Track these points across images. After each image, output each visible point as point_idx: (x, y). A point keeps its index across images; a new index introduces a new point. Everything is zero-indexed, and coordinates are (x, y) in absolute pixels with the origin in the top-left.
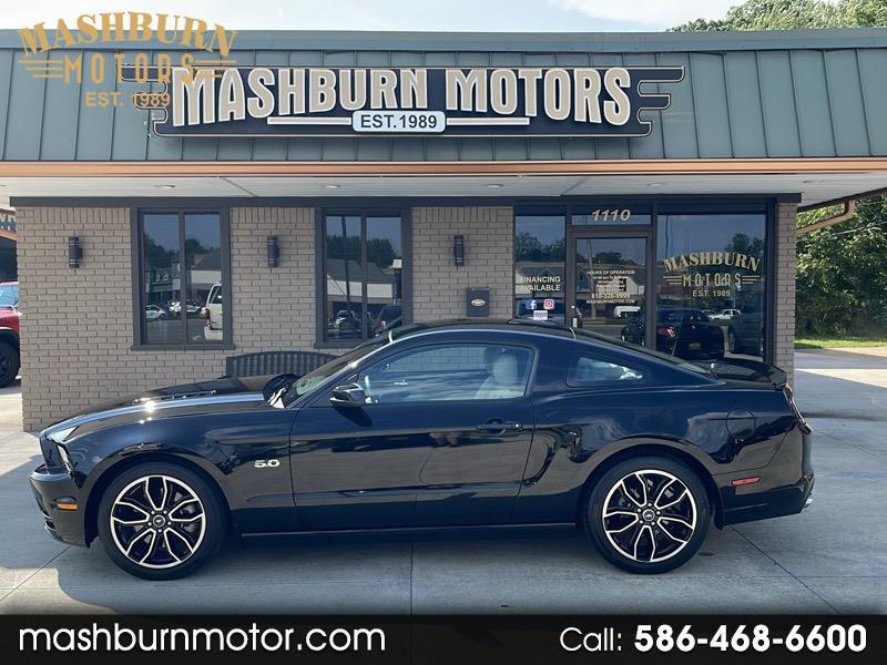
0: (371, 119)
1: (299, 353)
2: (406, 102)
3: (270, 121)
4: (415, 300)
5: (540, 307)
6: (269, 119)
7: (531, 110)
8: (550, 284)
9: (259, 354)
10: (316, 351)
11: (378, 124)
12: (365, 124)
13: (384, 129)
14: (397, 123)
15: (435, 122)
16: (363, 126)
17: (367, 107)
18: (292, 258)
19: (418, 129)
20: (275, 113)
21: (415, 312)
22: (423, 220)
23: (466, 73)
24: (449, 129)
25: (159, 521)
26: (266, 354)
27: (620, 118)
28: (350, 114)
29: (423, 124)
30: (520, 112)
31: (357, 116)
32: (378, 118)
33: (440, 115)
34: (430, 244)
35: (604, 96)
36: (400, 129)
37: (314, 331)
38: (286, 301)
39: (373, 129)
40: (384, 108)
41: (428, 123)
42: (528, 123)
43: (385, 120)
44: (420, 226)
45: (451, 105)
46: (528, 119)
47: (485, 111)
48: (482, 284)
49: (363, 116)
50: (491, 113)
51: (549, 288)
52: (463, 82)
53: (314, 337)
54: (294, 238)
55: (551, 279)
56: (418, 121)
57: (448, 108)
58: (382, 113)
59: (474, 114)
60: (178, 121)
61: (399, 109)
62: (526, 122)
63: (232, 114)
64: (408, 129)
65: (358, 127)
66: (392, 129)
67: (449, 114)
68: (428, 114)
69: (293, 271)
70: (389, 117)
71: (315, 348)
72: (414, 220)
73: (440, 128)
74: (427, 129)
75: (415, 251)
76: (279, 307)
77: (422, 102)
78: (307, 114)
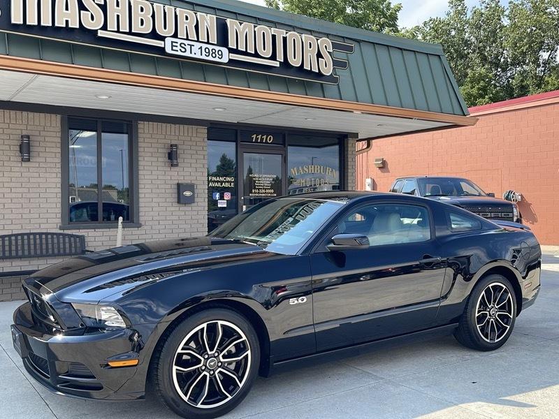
0: (178, 45)
1: (47, 234)
2: (203, 37)
3: (101, 34)
4: (140, 191)
5: (222, 198)
6: (99, 31)
7: (280, 57)
8: (228, 182)
9: (10, 236)
10: (62, 232)
11: (183, 50)
12: (174, 48)
13: (187, 54)
14: (196, 52)
15: (222, 55)
16: (172, 49)
17: (175, 36)
18: (41, 154)
19: (210, 58)
20: (105, 28)
21: (140, 200)
22: (146, 131)
23: (241, 24)
24: (231, 62)
25: (212, 364)
26: (16, 235)
27: (327, 71)
28: (163, 38)
29: (214, 55)
30: (273, 57)
31: (169, 41)
32: (183, 45)
33: (225, 50)
34: (151, 150)
35: (319, 55)
36: (198, 56)
37: (59, 216)
38: (35, 190)
39: (179, 53)
40: (187, 39)
41: (217, 55)
42: (278, 66)
43: (188, 48)
44: (144, 136)
45: (232, 45)
46: (278, 63)
47: (253, 53)
48: (187, 180)
49: (172, 42)
50: (256, 55)
51: (227, 185)
52: (239, 29)
53: (59, 220)
54: (42, 139)
55: (228, 179)
56: (211, 52)
57: (230, 46)
58: (186, 42)
59: (246, 53)
60: (16, 18)
61: (198, 41)
62: (278, 65)
63: (67, 21)
64: (204, 57)
65: (168, 50)
66: (193, 55)
67: (231, 51)
68: (217, 48)
69: (42, 165)
70: (191, 46)
71: (60, 229)
72: (140, 131)
73: (225, 60)
74: (217, 59)
75: (140, 154)
76: (28, 196)
77: (214, 39)
78: (130, 33)
